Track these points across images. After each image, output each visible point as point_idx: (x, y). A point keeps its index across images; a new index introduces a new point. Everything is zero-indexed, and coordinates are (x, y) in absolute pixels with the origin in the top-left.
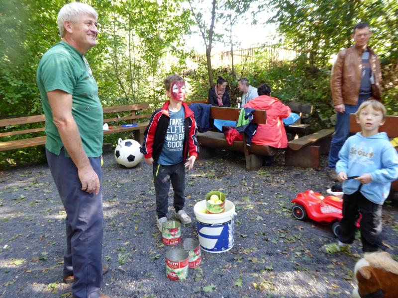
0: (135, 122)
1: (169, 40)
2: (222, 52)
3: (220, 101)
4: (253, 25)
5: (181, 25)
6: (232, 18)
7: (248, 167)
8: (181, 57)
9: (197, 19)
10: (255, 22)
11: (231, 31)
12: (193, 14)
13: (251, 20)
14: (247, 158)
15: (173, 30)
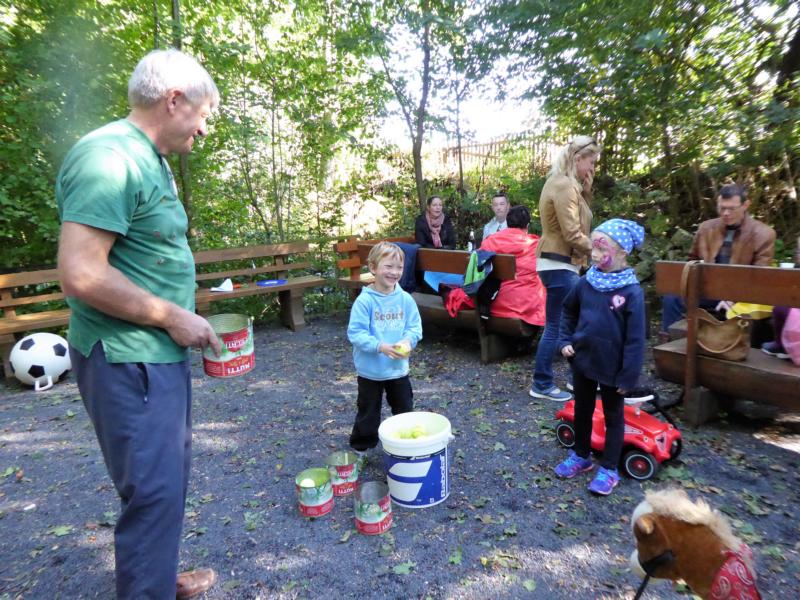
0: (282, 277)
1: (346, 127)
2: (444, 149)
3: (437, 239)
4: (498, 101)
5: (368, 100)
6: (461, 86)
7: (485, 357)
8: (368, 158)
9: (396, 89)
10: (502, 96)
11: (458, 112)
12: (390, 81)
13: (494, 92)
14: (483, 341)
15: (354, 109)
